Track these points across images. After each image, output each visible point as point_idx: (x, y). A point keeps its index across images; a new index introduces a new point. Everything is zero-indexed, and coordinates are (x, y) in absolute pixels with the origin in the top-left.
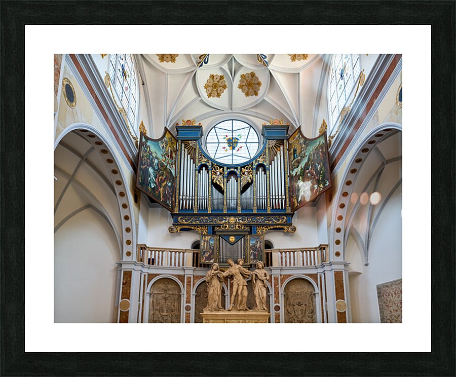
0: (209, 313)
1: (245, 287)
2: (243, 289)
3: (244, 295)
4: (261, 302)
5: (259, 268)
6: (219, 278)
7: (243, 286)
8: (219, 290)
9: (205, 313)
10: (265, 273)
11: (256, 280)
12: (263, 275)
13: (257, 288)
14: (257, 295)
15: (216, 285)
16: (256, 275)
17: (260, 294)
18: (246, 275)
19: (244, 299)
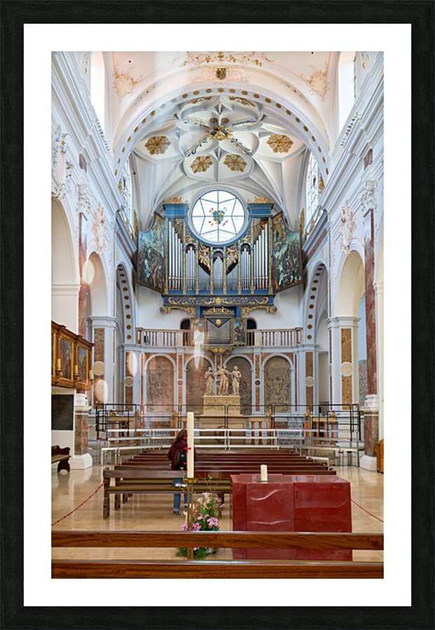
5: (235, 370)
10: (239, 374)
11: (233, 378)
13: (234, 382)
14: (234, 386)
16: (234, 374)
18: (228, 374)
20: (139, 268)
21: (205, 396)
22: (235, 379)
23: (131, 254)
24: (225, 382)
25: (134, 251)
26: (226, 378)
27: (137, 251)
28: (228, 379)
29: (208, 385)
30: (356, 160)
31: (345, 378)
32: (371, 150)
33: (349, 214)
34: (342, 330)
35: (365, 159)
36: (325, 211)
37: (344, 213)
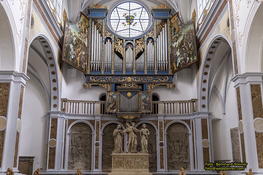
0: (116, 154)
1: (136, 139)
2: (134, 140)
3: (135, 144)
4: (145, 148)
5: (143, 128)
6: (121, 134)
7: (135, 138)
8: (121, 140)
9: (113, 154)
10: (147, 131)
11: (142, 135)
12: (146, 132)
13: (142, 140)
14: (142, 144)
15: (119, 138)
16: (142, 132)
17: (144, 143)
18: (136, 132)
19: (135, 146)
24: (133, 139)
26: (134, 135)
27: (64, 36)
28: (136, 137)
29: (116, 142)
31: (259, 134)
34: (252, 85)
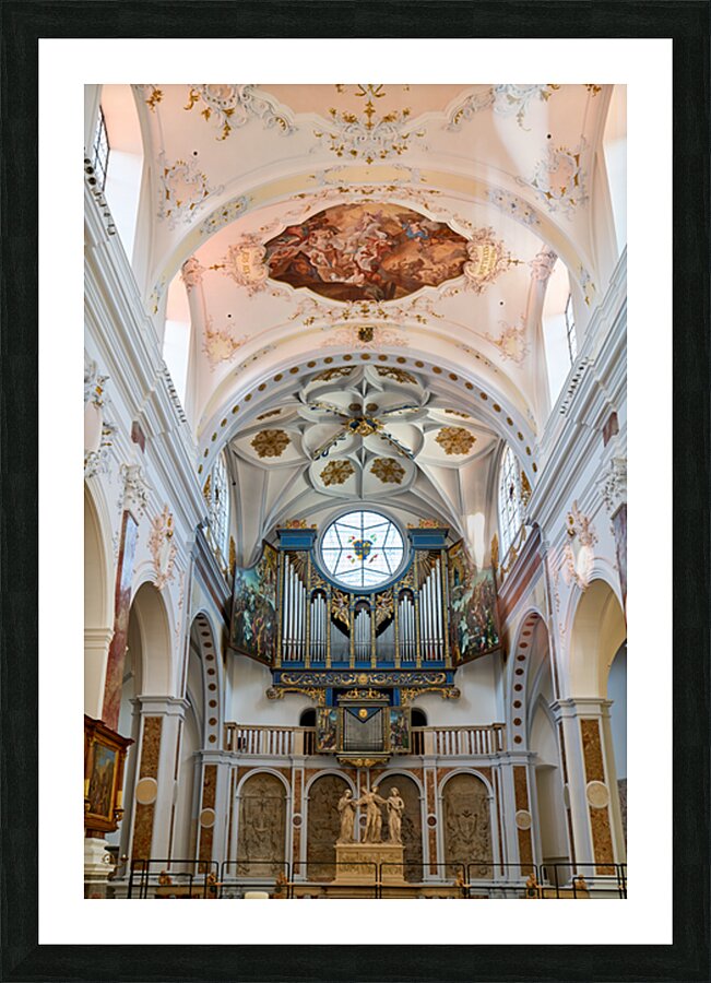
2: (377, 819)
3: (378, 825)
7: (377, 815)
8: (352, 820)
10: (400, 801)
11: (390, 809)
12: (398, 803)
13: (391, 818)
14: (392, 825)
16: (391, 803)
17: (395, 825)
18: (380, 804)
19: (378, 830)
20: (233, 624)
21: (338, 845)
22: (394, 813)
23: (221, 602)
24: (375, 818)
25: (227, 597)
26: (377, 811)
27: (232, 597)
28: (380, 813)
29: (344, 823)
30: (588, 435)
31: (597, 810)
32: (614, 414)
33: (582, 521)
34: (582, 721)
35: (604, 429)
36: (536, 526)
37: (571, 522)
